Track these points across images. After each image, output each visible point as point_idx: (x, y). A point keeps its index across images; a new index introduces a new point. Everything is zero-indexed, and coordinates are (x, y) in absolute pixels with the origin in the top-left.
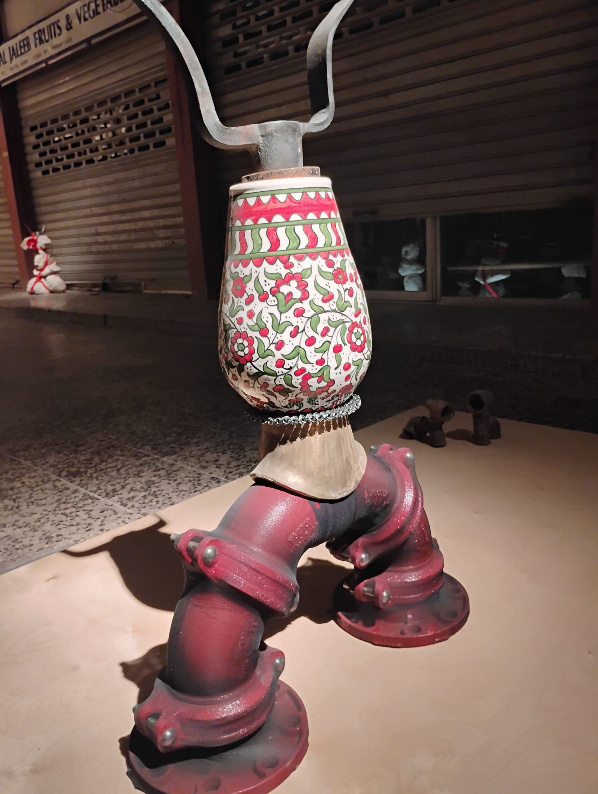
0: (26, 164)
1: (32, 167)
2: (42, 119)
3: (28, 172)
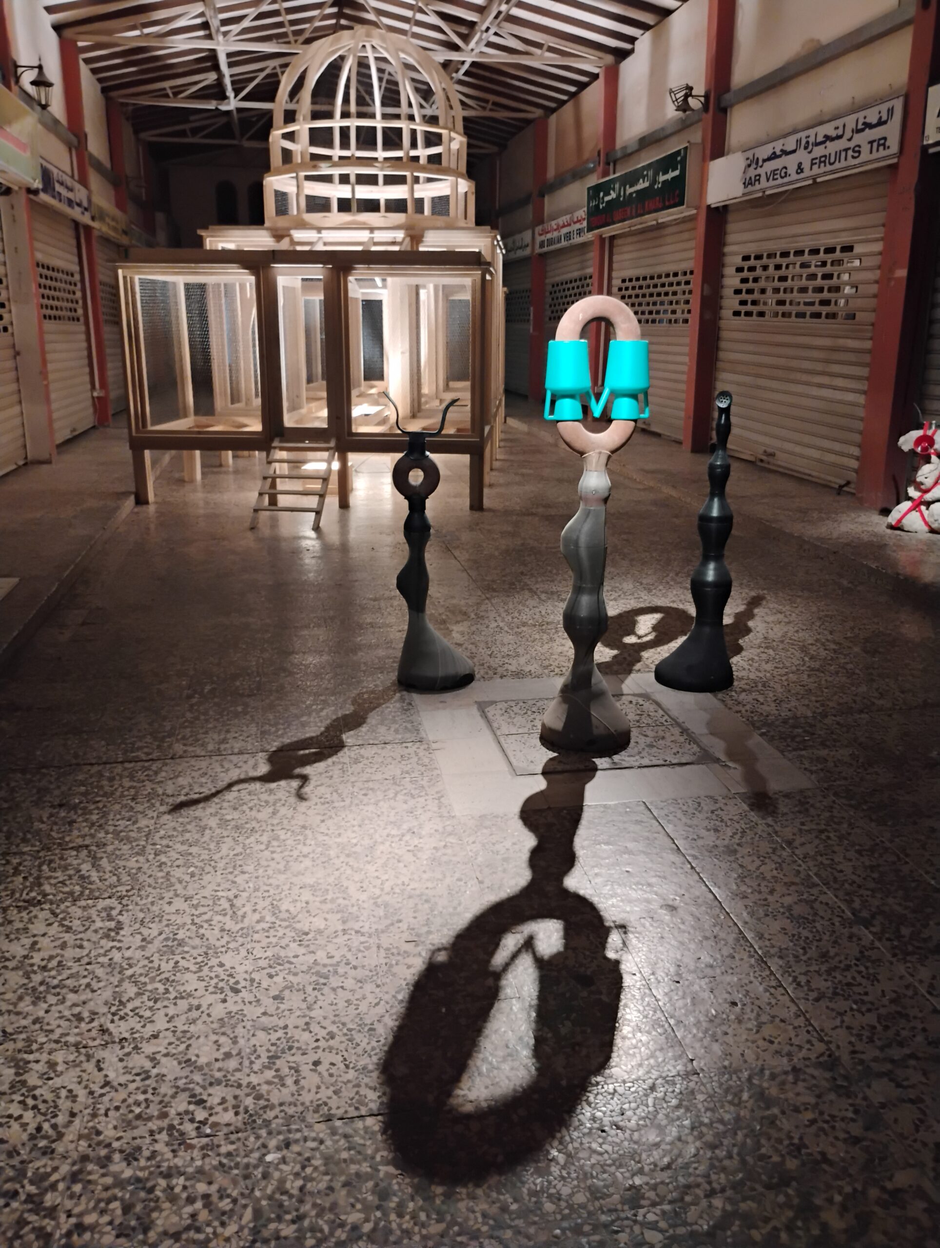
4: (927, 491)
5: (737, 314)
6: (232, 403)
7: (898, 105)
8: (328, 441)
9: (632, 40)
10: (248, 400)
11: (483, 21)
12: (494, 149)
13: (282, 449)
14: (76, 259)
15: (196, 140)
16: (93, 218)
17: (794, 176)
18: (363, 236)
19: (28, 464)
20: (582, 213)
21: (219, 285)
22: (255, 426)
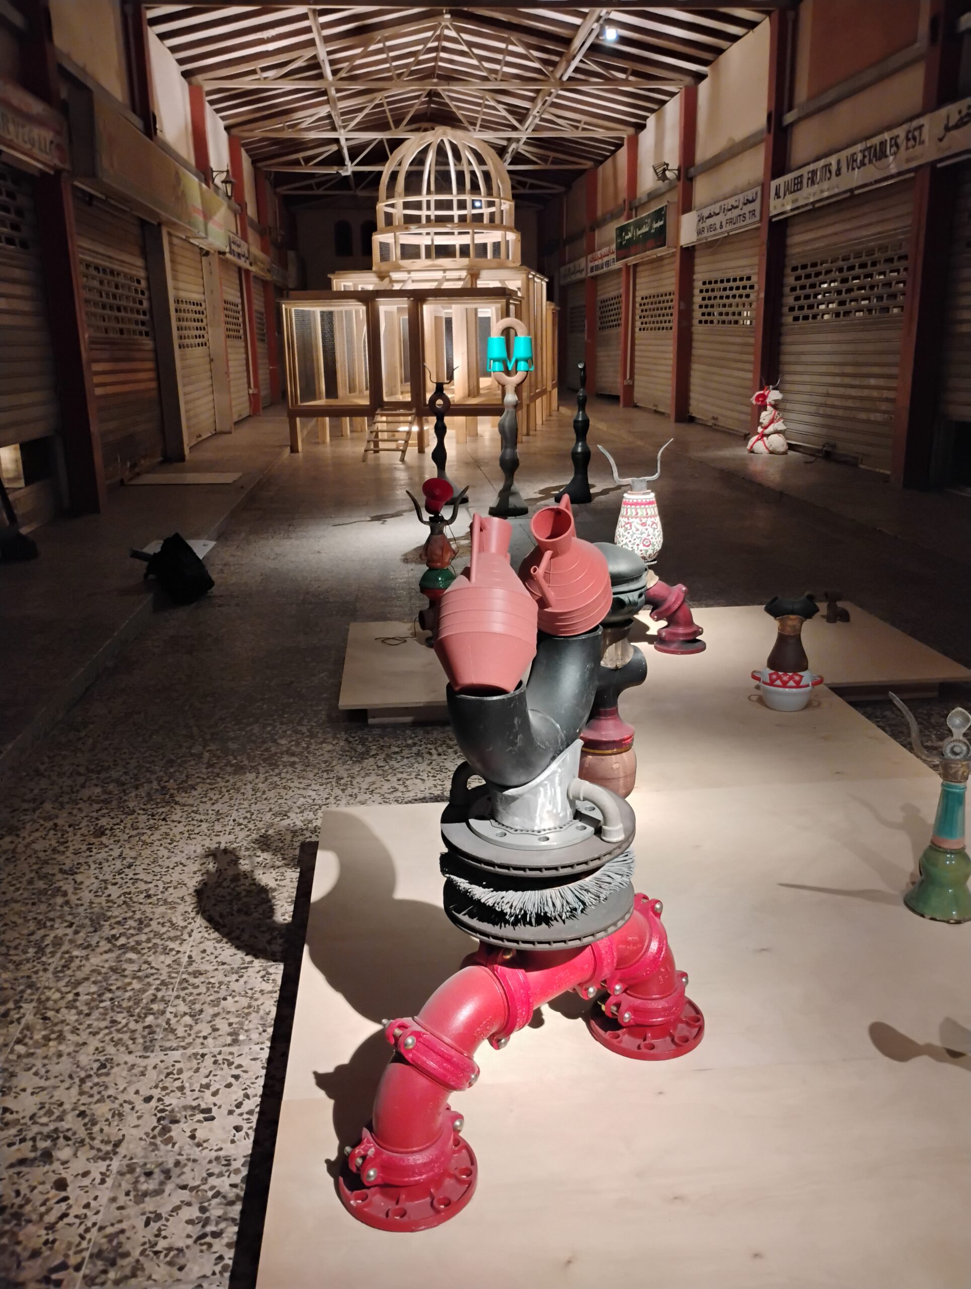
0: (782, 306)
1: (786, 310)
2: (804, 261)
3: (781, 315)
4: (766, 428)
5: (700, 322)
6: (350, 392)
7: (759, 189)
8: (411, 410)
9: (645, 118)
10: (361, 391)
11: (535, 107)
12: (560, 189)
13: (382, 415)
14: (239, 294)
15: (320, 192)
16: (251, 264)
17: (719, 231)
18: (439, 275)
19: (217, 434)
20: (614, 247)
21: (341, 312)
22: (366, 402)
